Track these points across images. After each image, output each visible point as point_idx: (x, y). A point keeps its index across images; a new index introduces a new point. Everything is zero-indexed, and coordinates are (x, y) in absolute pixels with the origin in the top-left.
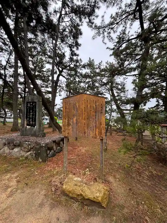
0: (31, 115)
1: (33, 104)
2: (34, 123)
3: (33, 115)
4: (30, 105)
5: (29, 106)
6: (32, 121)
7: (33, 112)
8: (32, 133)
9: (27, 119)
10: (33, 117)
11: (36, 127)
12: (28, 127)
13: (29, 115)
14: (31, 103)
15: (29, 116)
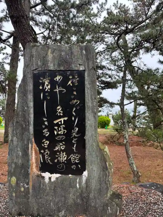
0: (58, 125)
1: (66, 79)
2: (75, 158)
3: (69, 125)
4: (53, 84)
5: (48, 88)
6: (69, 151)
7: (67, 113)
8: (70, 201)
9: (39, 143)
10: (68, 135)
11: (85, 173)
12: (47, 175)
13: (51, 128)
14: (58, 78)
15: (51, 130)
